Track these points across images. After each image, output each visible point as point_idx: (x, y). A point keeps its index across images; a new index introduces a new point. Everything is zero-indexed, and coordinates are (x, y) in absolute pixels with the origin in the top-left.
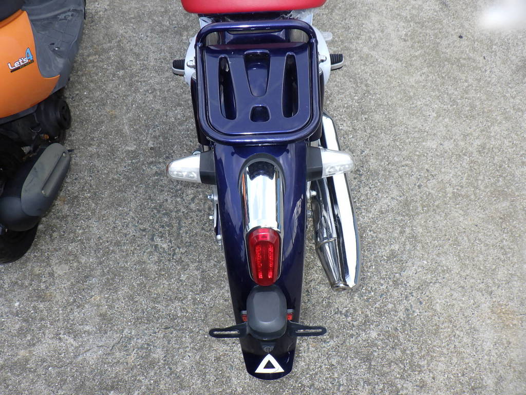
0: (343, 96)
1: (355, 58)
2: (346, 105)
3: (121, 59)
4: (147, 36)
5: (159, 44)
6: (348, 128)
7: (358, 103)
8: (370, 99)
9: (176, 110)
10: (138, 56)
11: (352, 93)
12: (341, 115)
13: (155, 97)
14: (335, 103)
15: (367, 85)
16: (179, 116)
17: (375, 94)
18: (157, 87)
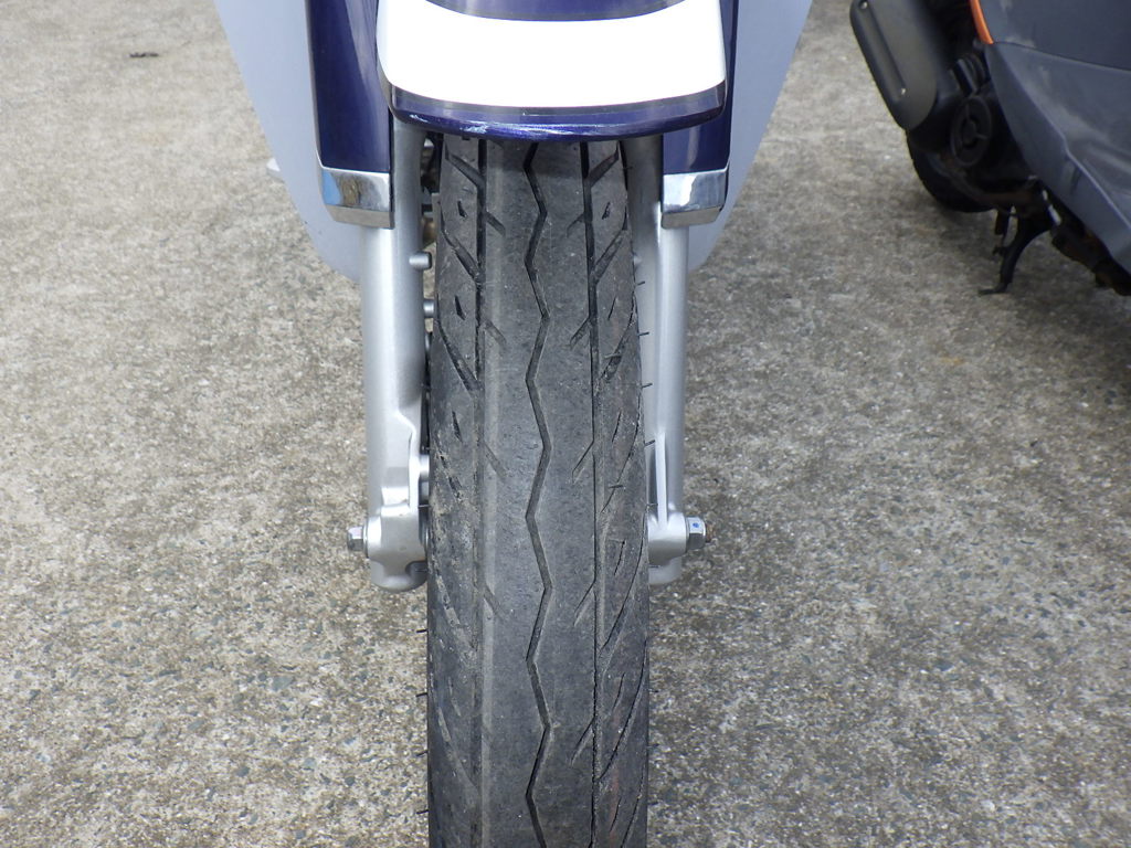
0: (244, 388)
1: (122, 501)
2: (249, 366)
3: (1066, 508)
4: (1045, 613)
5: (965, 575)
6: (270, 321)
7: (207, 371)
8: (159, 379)
9: (767, 365)
10: (1014, 524)
11: (209, 393)
12: (276, 346)
13: (852, 396)
14: (279, 371)
15: (146, 412)
16: (750, 351)
17: (136, 390)
18: (860, 421)
